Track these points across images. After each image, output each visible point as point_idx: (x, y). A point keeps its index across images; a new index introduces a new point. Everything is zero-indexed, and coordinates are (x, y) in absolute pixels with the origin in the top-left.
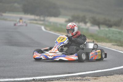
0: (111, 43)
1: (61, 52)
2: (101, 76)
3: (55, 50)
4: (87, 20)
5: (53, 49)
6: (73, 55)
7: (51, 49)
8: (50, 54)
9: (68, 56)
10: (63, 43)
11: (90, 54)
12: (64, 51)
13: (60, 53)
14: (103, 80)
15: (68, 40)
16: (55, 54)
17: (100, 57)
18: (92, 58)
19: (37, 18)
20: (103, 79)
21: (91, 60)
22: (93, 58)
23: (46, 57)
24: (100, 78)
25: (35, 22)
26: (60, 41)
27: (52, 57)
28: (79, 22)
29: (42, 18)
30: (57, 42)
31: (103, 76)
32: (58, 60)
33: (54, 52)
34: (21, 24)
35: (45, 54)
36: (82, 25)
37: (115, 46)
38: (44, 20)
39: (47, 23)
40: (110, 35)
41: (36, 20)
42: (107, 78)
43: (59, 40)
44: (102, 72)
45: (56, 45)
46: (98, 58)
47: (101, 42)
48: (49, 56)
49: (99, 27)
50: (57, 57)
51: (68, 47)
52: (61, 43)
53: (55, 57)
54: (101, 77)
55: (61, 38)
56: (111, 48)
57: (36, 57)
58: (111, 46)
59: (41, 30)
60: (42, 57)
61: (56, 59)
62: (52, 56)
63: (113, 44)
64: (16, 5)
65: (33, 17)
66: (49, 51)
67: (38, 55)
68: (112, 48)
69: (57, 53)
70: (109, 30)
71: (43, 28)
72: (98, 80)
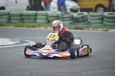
3: (48, 47)
5: (46, 46)
6: (66, 52)
8: (44, 51)
9: (61, 53)
10: (54, 40)
12: (56, 48)
13: (53, 50)
16: (49, 51)
18: (81, 54)
21: (80, 56)
23: (40, 54)
27: (47, 54)
32: (52, 56)
33: (48, 49)
35: (38, 51)
43: (50, 37)
45: (48, 42)
48: (44, 53)
50: (51, 53)
53: (49, 54)
55: (52, 35)
57: (29, 54)
60: (36, 54)
61: (50, 56)
69: (51, 50)
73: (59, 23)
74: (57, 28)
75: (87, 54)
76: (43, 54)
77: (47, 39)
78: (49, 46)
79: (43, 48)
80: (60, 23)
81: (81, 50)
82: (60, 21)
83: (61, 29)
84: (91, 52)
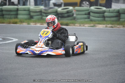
3: (41, 45)
5: (38, 44)
8: (37, 49)
9: (55, 50)
10: (48, 37)
12: (50, 45)
13: (46, 48)
15: (52, 33)
16: (42, 48)
18: (77, 51)
23: (33, 52)
27: (40, 52)
32: (45, 54)
33: (40, 47)
35: (30, 49)
43: (43, 34)
45: (41, 39)
48: (36, 51)
50: (44, 51)
52: (46, 37)
53: (42, 52)
55: (45, 31)
60: (28, 52)
61: (43, 54)
69: (44, 48)
73: (53, 18)
74: (51, 24)
75: (82, 51)
76: (35, 52)
77: (39, 35)
78: (42, 43)
79: (36, 46)
80: (55, 18)
81: (76, 48)
82: (54, 16)
83: (55, 25)
84: (87, 50)
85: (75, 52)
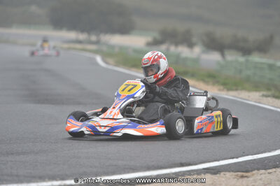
0: (259, 91)
1: (127, 117)
2: (254, 170)
3: (113, 114)
4: (194, 40)
5: (109, 111)
6: (155, 124)
7: (104, 110)
8: (102, 123)
9: (143, 126)
10: (132, 96)
11: (197, 121)
12: (134, 115)
13: (124, 120)
14: (261, 179)
15: (144, 88)
16: (114, 121)
17: (220, 128)
18: (202, 129)
19: (82, 36)
20: (261, 176)
21: (197, 133)
22: (204, 130)
23: (93, 128)
24: (253, 175)
25: (78, 46)
26: (126, 93)
27: (107, 129)
28: (177, 44)
29: (94, 38)
30: (119, 95)
31: (258, 169)
32: (120, 134)
33: (111, 117)
34: (46, 51)
36: (184, 51)
37: (269, 99)
38: (97, 42)
39: (104, 48)
40: (249, 73)
41: (80, 42)
42: (269, 173)
43: (123, 90)
44: (255, 160)
45: (116, 100)
46: (216, 130)
47: (236, 90)
48: (100, 126)
49: (223, 55)
50: (117, 128)
51: (146, 107)
52: (129, 97)
53: (113, 129)
54: (254, 172)
55: (128, 85)
56: (260, 103)
57: (72, 130)
58: (261, 98)
59: (97, 64)
60: (84, 129)
61: (115, 134)
62: (105, 126)
63: (265, 93)
64: (34, 8)
65: (72, 35)
66: (100, 116)
67: (76, 126)
68: (265, 104)
69: (118, 121)
70: (247, 61)
71: (99, 59)
72: (251, 179)
73: (156, 57)
76: (98, 128)
78: (116, 111)
79: (102, 116)
80: (160, 57)
81: (199, 121)
82: (160, 53)
85: (195, 131)
